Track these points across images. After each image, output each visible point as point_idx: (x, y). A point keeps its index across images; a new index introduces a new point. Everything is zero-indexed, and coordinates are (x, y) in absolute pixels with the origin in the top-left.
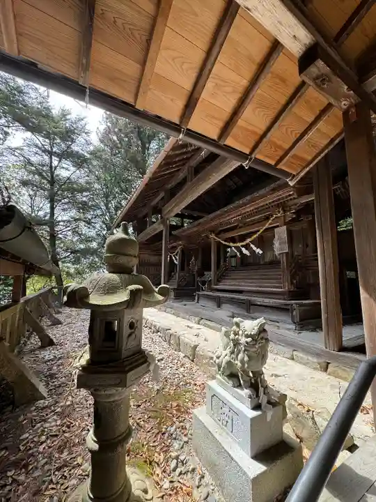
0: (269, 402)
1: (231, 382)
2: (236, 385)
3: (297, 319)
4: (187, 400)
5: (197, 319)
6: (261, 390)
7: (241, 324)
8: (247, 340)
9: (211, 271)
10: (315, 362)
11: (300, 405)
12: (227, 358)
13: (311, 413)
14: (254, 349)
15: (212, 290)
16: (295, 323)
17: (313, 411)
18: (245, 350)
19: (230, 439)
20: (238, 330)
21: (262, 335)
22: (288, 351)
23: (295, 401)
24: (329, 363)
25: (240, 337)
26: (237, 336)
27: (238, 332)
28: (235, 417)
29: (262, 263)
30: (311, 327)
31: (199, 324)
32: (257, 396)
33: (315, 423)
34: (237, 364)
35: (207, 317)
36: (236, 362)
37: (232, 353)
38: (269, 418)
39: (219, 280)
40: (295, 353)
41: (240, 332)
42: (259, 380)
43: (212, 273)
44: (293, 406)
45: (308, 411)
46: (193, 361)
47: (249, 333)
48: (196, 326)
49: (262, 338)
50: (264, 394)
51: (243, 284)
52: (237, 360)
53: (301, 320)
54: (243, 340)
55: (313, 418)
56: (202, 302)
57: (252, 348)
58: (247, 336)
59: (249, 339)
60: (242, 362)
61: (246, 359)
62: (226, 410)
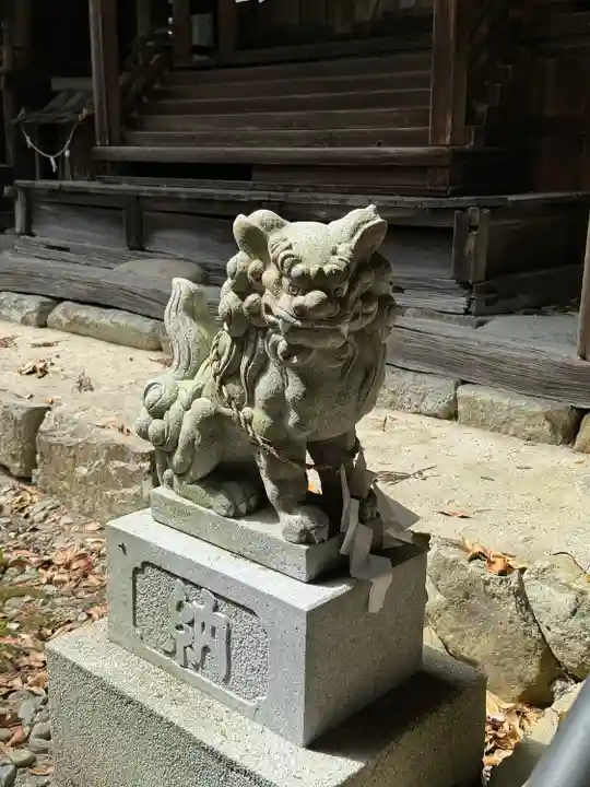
0: (377, 549)
1: (221, 501)
2: (243, 508)
3: (477, 270)
4: (14, 626)
5: (31, 304)
6: (351, 507)
7: (273, 238)
8: (300, 300)
9: (85, 72)
10: (535, 415)
11: (475, 557)
12: (204, 405)
13: (514, 577)
14: (333, 343)
15: (99, 168)
16: (466, 286)
17: (522, 570)
18: (292, 350)
19: (217, 705)
20: (256, 264)
21: (368, 281)
22: (437, 389)
23: (460, 546)
24: (584, 412)
25: (267, 298)
26: (252, 298)
27: (258, 275)
28: (242, 623)
29: (339, 30)
30: (524, 299)
31: (43, 325)
32: (336, 530)
33: (525, 605)
34: (249, 421)
35: (80, 290)
36: (247, 411)
37: (228, 375)
38: (375, 605)
39: (133, 113)
40: (463, 391)
41: (270, 275)
42: (343, 473)
43: (94, 83)
44: (454, 565)
45: (502, 573)
46: (26, 479)
47: (313, 270)
48: (32, 334)
49: (366, 297)
50: (362, 520)
51: (250, 129)
52: (251, 403)
53: (490, 274)
54: (283, 305)
55: (520, 593)
56: (53, 231)
57: (325, 334)
58: (304, 284)
59: (313, 298)
60: (276, 405)
61: (294, 389)
62: (199, 607)
